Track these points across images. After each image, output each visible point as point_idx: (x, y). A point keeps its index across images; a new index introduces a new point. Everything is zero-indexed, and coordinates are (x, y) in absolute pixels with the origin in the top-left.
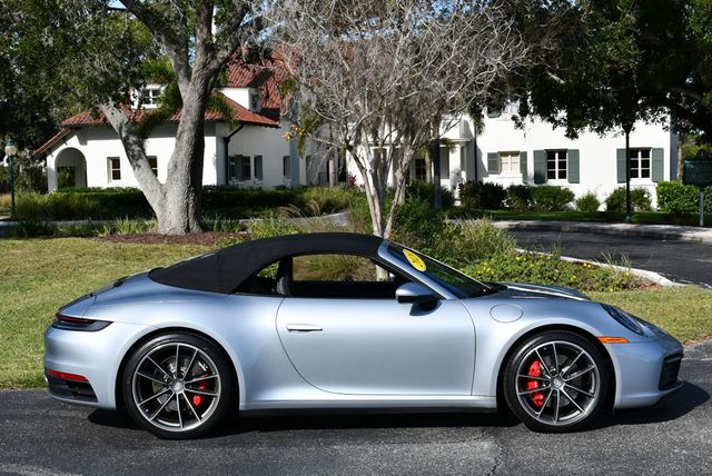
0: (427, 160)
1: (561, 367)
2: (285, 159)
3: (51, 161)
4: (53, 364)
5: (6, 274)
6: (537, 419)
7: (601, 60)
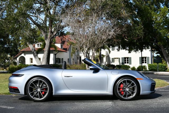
0: (99, 59)
1: (128, 86)
2: (68, 59)
3: (18, 59)
4: (10, 85)
5: (6, 79)
6: (122, 97)
7: (135, 34)
